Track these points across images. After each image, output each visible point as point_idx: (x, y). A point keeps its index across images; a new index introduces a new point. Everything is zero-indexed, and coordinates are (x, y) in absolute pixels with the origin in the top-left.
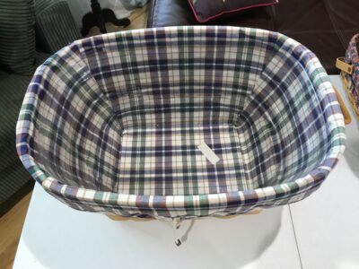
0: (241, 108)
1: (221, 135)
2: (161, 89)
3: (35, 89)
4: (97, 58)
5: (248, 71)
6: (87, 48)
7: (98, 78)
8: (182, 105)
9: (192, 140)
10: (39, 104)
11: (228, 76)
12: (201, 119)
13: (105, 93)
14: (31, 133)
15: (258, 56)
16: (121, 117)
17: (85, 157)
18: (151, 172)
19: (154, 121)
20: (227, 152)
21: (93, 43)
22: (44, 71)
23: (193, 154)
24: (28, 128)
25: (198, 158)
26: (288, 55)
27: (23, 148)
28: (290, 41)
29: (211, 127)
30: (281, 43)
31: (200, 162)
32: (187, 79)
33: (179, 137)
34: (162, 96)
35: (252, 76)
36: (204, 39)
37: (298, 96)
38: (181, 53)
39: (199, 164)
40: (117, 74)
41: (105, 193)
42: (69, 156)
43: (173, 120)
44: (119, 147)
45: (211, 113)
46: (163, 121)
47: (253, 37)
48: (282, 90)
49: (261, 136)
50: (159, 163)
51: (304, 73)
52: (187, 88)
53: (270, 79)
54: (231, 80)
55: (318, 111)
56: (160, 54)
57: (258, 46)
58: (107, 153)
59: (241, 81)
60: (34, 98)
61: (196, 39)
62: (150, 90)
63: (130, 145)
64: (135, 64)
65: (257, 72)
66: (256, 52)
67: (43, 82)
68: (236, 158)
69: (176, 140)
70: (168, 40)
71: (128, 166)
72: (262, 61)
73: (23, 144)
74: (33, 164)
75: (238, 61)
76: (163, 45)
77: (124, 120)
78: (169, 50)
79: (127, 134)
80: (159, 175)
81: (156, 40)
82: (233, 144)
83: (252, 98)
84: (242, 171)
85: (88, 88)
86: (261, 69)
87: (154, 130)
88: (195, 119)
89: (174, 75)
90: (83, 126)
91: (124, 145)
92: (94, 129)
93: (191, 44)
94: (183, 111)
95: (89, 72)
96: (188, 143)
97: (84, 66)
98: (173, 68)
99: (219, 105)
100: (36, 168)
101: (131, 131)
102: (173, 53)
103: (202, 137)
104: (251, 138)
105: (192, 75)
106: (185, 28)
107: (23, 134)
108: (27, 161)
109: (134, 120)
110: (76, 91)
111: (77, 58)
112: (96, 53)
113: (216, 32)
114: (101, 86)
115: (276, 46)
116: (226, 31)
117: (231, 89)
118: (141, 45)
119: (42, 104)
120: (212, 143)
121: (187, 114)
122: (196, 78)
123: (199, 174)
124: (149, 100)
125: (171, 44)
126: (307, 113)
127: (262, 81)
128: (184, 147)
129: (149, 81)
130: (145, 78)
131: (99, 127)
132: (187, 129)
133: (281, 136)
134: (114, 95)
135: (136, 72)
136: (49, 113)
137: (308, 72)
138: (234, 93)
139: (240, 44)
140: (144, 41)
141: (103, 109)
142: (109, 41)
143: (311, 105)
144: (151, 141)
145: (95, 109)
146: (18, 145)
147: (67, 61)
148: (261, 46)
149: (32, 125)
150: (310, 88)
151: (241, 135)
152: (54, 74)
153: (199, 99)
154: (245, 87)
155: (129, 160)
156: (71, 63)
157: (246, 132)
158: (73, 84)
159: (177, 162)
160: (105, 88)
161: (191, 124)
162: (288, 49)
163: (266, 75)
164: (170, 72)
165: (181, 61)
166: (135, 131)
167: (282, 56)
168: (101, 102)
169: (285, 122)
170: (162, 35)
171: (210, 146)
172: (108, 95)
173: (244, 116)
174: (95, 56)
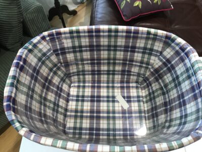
0: (144, 75)
1: (131, 91)
2: (96, 61)
3: (17, 65)
4: (57, 43)
5: (150, 54)
6: (51, 37)
7: (57, 55)
8: (108, 71)
9: (113, 92)
10: (19, 75)
11: (138, 56)
12: (120, 80)
13: (61, 63)
14: (13, 95)
15: (158, 46)
16: (70, 77)
17: (48, 104)
18: (87, 112)
19: (90, 79)
20: (134, 101)
21: (55, 34)
22: (23, 53)
23: (114, 101)
24: (12, 92)
25: (116, 104)
26: (177, 48)
27: (8, 106)
28: (179, 40)
29: (125, 85)
30: (173, 40)
31: (118, 107)
32: (112, 56)
33: (105, 90)
34: (96, 65)
35: (153, 58)
36: (124, 34)
37: (182, 74)
38: (109, 42)
39: (116, 109)
40: (69, 52)
41: (59, 141)
42: (37, 105)
43: (102, 79)
44: (68, 95)
45: (126, 76)
46: (96, 79)
47: (156, 35)
48: (171, 69)
49: (156, 94)
50: (92, 106)
51: (187, 61)
52: (112, 61)
53: (164, 61)
54: (139, 59)
55: (195, 88)
56: (96, 42)
57: (158, 40)
58: (61, 100)
59: (145, 60)
60: (17, 71)
61: (119, 34)
62: (89, 62)
63: (75, 94)
64: (80, 47)
65: (156, 56)
66: (157, 44)
67: (22, 60)
68: (139, 106)
69: (104, 92)
70: (102, 34)
71: (74, 107)
72: (160, 49)
73: (8, 103)
74: (14, 118)
75: (145, 48)
76: (98, 37)
77: (72, 78)
78: (102, 40)
79: (74, 86)
80: (92, 114)
81: (94, 34)
82: (138, 97)
83: (152, 70)
84: (143, 115)
85: (51, 61)
86: (159, 54)
87: (90, 85)
88: (115, 79)
89: (104, 54)
90: (47, 84)
91: (71, 93)
92: (54, 85)
93: (116, 37)
94: (108, 74)
95: (52, 51)
96: (111, 94)
97: (48, 47)
98: (104, 50)
99: (131, 72)
100: (15, 121)
101: (76, 84)
102: (104, 41)
103: (120, 91)
104: (150, 94)
105: (115, 55)
106: (113, 27)
107: (8, 96)
108: (10, 116)
109: (79, 78)
110: (43, 63)
111: (45, 43)
112: (57, 40)
113: (133, 31)
114: (59, 60)
115: (170, 41)
116: (139, 30)
117: (139, 64)
118: (85, 36)
119: (22, 74)
120: (126, 95)
121: (111, 76)
122: (118, 56)
123: (117, 115)
124: (88, 68)
125: (104, 36)
126: (188, 88)
127: (159, 61)
128: (108, 97)
129: (89, 57)
130: (87, 55)
131: (57, 84)
132: (111, 85)
133: (169, 97)
134: (67, 64)
135: (81, 51)
136: (25, 79)
137: (190, 61)
138: (140, 67)
139: (147, 39)
140: (87, 34)
141: (60, 73)
142: (65, 33)
143: (191, 83)
144: (88, 92)
145: (55, 73)
146: (5, 104)
147: (38, 45)
148: (160, 41)
149: (15, 89)
150: (191, 72)
151: (143, 91)
152: (30, 54)
153: (118, 68)
154: (148, 64)
155: (74, 103)
156: (40, 46)
157: (147, 89)
158: (42, 59)
159: (104, 106)
160: (62, 61)
161: (113, 82)
162: (178, 44)
163: (162, 58)
164: (102, 52)
165: (109, 46)
166: (79, 84)
167: (174, 48)
168: (59, 69)
169: (172, 89)
170: (98, 31)
171: (124, 97)
172: (63, 65)
173: (146, 79)
174: (56, 42)
